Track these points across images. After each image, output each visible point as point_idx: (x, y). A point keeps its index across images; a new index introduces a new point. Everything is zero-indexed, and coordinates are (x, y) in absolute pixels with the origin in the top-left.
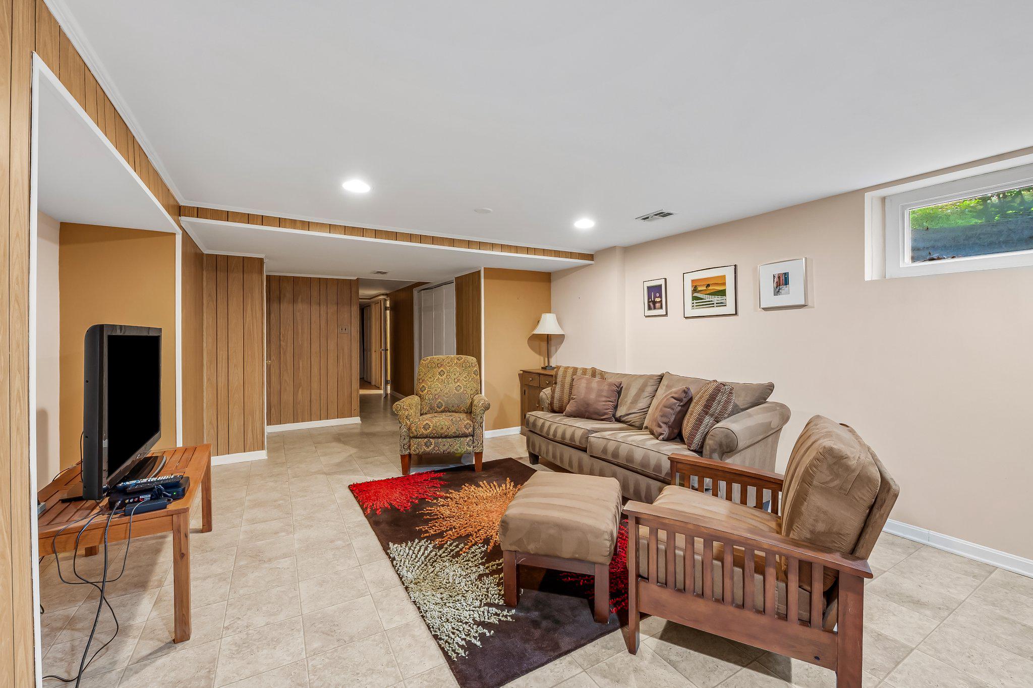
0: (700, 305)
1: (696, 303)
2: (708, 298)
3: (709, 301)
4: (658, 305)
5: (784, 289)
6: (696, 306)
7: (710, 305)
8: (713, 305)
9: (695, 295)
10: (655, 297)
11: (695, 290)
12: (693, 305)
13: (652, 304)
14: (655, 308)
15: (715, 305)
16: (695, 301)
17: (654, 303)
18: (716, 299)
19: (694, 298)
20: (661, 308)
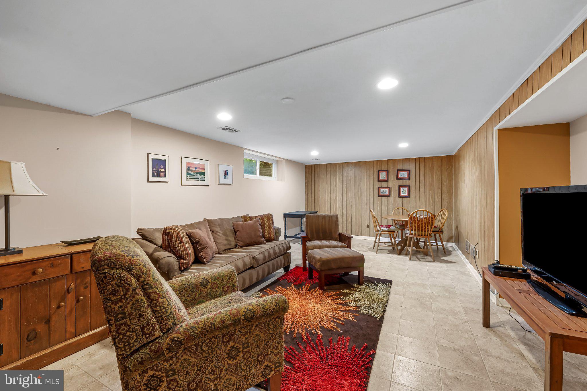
0: (192, 179)
1: (189, 177)
2: (196, 175)
3: (197, 177)
4: (161, 174)
5: (227, 177)
6: (189, 179)
7: (197, 179)
8: (198, 180)
9: (189, 172)
10: (159, 168)
11: (188, 169)
12: (187, 178)
13: (157, 173)
14: (159, 176)
15: (200, 179)
16: (188, 176)
17: (159, 172)
18: (200, 176)
19: (188, 174)
20: (165, 176)
